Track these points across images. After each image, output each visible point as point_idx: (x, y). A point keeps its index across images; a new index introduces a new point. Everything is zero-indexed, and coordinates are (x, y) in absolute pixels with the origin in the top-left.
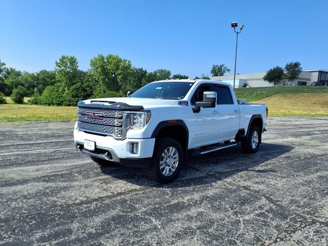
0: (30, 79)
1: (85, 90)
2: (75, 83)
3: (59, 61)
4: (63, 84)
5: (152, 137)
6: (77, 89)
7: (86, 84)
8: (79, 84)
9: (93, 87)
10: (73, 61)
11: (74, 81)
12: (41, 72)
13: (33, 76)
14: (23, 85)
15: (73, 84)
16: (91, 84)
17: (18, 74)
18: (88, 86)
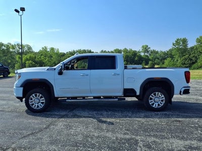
0: (162, 55)
1: (191, 60)
2: (185, 55)
3: (175, 43)
4: (177, 56)
5: (21, 87)
6: (186, 59)
7: (192, 55)
8: (188, 56)
9: (198, 57)
10: (185, 41)
11: (184, 54)
12: (169, 50)
13: (164, 53)
14: (158, 59)
15: (183, 56)
16: (196, 55)
17: (157, 52)
18: (194, 57)
